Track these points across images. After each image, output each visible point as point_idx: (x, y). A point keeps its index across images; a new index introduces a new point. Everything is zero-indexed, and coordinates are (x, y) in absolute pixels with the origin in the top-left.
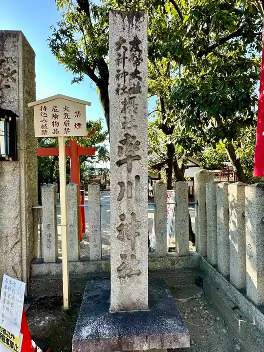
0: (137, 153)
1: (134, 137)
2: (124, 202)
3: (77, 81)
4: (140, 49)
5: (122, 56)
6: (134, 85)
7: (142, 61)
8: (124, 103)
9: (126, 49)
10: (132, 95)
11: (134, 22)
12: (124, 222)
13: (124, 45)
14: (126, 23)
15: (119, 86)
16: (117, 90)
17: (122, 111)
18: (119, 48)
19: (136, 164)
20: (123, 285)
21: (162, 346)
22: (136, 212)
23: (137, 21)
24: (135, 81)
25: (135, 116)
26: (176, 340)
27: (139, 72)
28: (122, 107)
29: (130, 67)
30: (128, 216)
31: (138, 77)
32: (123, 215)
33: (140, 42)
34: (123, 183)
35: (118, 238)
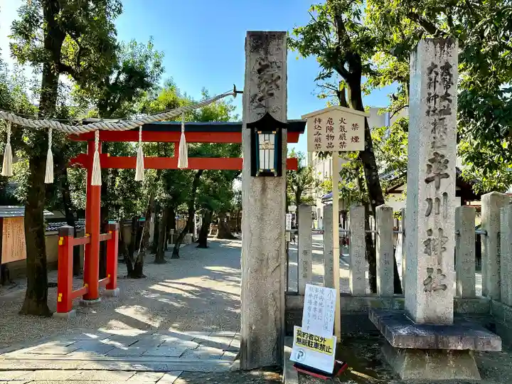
0: (446, 171)
1: (443, 156)
2: (432, 218)
3: (323, 78)
4: (451, 73)
5: (433, 80)
6: (445, 107)
7: (452, 84)
8: (435, 124)
9: (437, 74)
10: (442, 117)
11: (446, 48)
12: (432, 237)
13: (436, 70)
14: (438, 49)
15: (430, 107)
16: (428, 112)
17: (432, 131)
18: (430, 73)
19: (443, 181)
20: (430, 299)
21: (476, 347)
22: (442, 228)
23: (448, 47)
24: (446, 103)
25: (444, 137)
26: (489, 343)
27: (449, 95)
28: (432, 127)
29: (440, 90)
30: (435, 231)
31: (448, 100)
32: (430, 230)
33: (451, 67)
34: (431, 199)
35: (426, 252)
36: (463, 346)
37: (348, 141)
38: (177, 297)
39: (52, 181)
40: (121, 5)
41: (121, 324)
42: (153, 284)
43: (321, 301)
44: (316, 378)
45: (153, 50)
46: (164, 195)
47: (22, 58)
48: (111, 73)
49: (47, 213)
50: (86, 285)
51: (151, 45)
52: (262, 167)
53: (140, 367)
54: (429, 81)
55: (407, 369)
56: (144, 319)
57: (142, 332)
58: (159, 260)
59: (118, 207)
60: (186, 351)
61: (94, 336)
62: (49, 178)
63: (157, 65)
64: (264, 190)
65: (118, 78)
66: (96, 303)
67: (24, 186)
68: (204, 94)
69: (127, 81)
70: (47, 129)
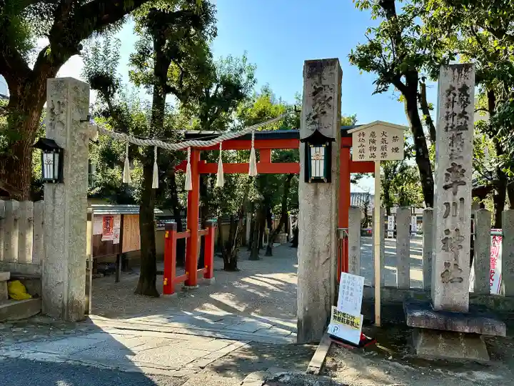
0: (462, 179)
1: (460, 166)
2: (449, 219)
3: (380, 92)
4: (468, 93)
5: (452, 100)
6: (462, 123)
8: (452, 138)
9: (455, 95)
10: (459, 132)
11: (463, 72)
12: (449, 236)
13: (454, 92)
14: (456, 73)
15: (448, 124)
16: (447, 128)
17: (450, 145)
18: (449, 94)
19: (460, 188)
20: (446, 289)
21: (481, 331)
22: (459, 229)
23: (466, 71)
24: (463, 120)
25: (461, 149)
26: (493, 328)
27: (466, 113)
28: (450, 141)
29: (458, 109)
30: (453, 231)
31: (465, 117)
32: (448, 230)
33: (468, 88)
34: (448, 203)
35: (443, 249)
36: (469, 330)
37: (389, 151)
38: (263, 289)
39: (157, 187)
40: (216, 29)
41: (213, 307)
42: (246, 276)
43: (352, 286)
44: (345, 347)
45: (247, 64)
46: (258, 196)
47: (138, 82)
48: (211, 86)
49: (157, 211)
50: (187, 273)
51: (245, 59)
52: (313, 175)
53: (218, 335)
54: (447, 102)
55: (422, 346)
56: (232, 304)
57: (228, 313)
58: (254, 257)
59: (216, 206)
60: (260, 329)
61: (189, 314)
62: (155, 185)
63: (250, 77)
64: (316, 193)
65: (217, 90)
66: (193, 289)
67: (139, 189)
68: (297, 98)
69: (224, 93)
70: (153, 147)
